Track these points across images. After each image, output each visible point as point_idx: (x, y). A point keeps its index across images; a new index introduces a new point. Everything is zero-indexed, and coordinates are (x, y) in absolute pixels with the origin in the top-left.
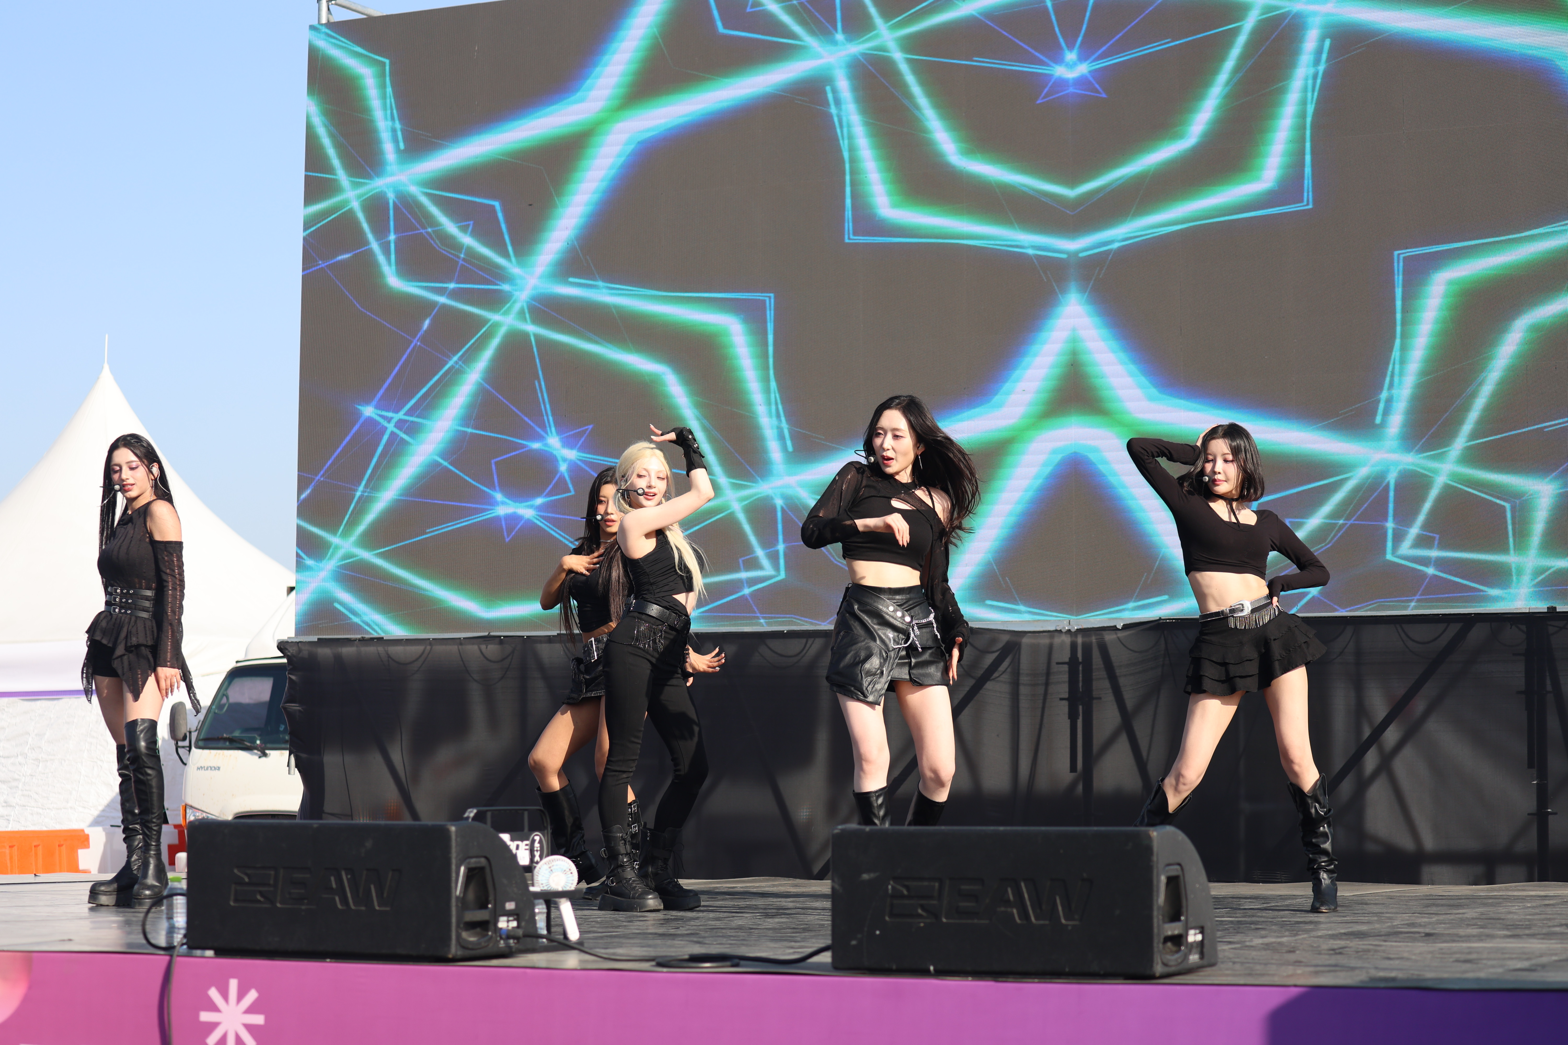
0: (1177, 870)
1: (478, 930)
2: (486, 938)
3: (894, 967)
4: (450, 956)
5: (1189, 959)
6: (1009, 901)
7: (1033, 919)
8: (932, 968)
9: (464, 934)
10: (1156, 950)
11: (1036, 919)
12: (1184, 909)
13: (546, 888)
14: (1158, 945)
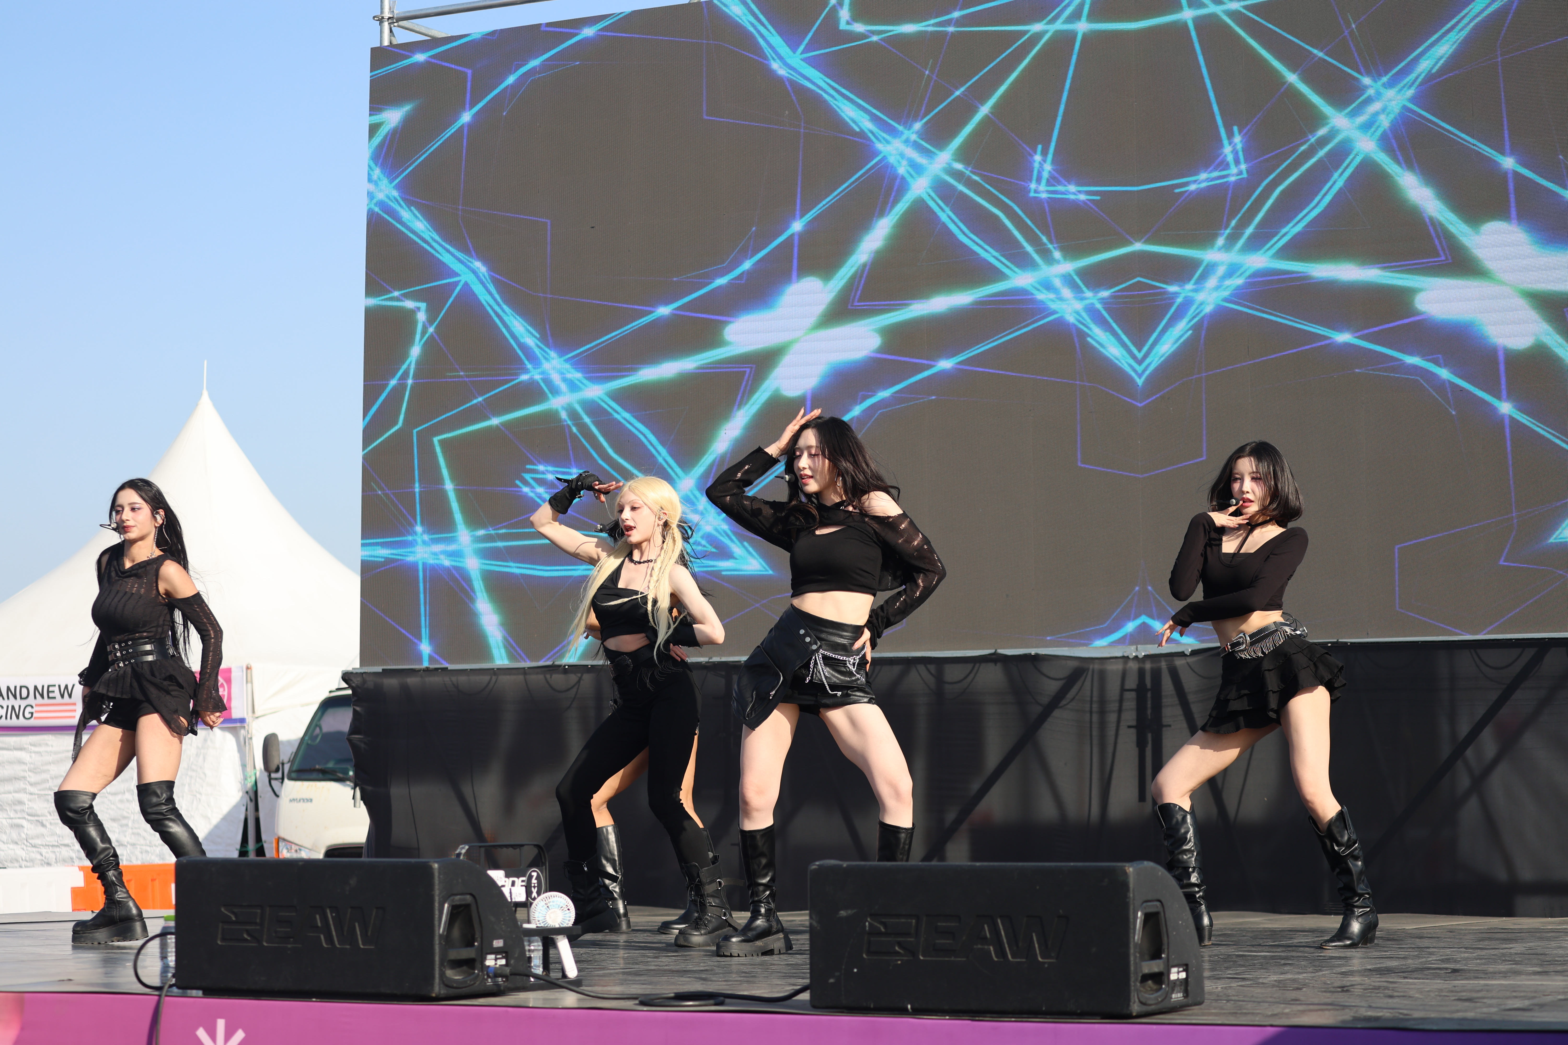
0: (1157, 907)
1: (465, 968)
2: (472, 977)
3: (872, 1006)
4: (434, 995)
5: (1171, 998)
6: (986, 938)
7: (1010, 956)
8: (909, 1007)
9: (450, 973)
10: (1133, 988)
11: (1012, 958)
12: (1165, 947)
13: (542, 925)
14: (1135, 983)
